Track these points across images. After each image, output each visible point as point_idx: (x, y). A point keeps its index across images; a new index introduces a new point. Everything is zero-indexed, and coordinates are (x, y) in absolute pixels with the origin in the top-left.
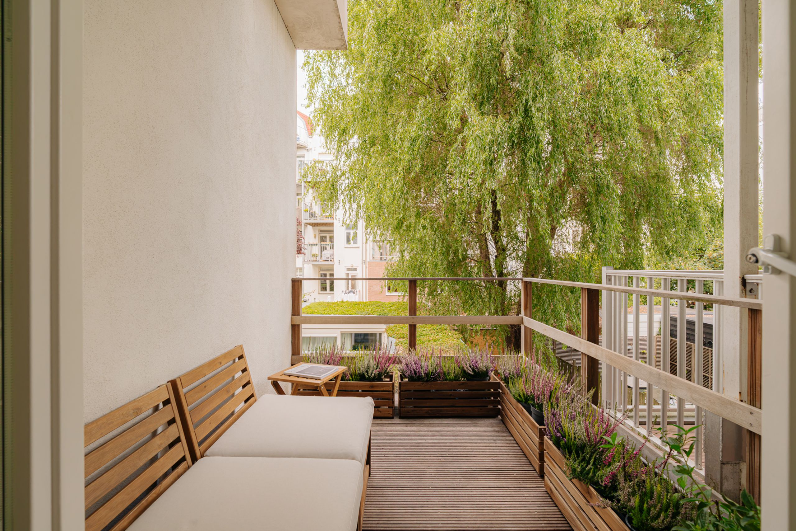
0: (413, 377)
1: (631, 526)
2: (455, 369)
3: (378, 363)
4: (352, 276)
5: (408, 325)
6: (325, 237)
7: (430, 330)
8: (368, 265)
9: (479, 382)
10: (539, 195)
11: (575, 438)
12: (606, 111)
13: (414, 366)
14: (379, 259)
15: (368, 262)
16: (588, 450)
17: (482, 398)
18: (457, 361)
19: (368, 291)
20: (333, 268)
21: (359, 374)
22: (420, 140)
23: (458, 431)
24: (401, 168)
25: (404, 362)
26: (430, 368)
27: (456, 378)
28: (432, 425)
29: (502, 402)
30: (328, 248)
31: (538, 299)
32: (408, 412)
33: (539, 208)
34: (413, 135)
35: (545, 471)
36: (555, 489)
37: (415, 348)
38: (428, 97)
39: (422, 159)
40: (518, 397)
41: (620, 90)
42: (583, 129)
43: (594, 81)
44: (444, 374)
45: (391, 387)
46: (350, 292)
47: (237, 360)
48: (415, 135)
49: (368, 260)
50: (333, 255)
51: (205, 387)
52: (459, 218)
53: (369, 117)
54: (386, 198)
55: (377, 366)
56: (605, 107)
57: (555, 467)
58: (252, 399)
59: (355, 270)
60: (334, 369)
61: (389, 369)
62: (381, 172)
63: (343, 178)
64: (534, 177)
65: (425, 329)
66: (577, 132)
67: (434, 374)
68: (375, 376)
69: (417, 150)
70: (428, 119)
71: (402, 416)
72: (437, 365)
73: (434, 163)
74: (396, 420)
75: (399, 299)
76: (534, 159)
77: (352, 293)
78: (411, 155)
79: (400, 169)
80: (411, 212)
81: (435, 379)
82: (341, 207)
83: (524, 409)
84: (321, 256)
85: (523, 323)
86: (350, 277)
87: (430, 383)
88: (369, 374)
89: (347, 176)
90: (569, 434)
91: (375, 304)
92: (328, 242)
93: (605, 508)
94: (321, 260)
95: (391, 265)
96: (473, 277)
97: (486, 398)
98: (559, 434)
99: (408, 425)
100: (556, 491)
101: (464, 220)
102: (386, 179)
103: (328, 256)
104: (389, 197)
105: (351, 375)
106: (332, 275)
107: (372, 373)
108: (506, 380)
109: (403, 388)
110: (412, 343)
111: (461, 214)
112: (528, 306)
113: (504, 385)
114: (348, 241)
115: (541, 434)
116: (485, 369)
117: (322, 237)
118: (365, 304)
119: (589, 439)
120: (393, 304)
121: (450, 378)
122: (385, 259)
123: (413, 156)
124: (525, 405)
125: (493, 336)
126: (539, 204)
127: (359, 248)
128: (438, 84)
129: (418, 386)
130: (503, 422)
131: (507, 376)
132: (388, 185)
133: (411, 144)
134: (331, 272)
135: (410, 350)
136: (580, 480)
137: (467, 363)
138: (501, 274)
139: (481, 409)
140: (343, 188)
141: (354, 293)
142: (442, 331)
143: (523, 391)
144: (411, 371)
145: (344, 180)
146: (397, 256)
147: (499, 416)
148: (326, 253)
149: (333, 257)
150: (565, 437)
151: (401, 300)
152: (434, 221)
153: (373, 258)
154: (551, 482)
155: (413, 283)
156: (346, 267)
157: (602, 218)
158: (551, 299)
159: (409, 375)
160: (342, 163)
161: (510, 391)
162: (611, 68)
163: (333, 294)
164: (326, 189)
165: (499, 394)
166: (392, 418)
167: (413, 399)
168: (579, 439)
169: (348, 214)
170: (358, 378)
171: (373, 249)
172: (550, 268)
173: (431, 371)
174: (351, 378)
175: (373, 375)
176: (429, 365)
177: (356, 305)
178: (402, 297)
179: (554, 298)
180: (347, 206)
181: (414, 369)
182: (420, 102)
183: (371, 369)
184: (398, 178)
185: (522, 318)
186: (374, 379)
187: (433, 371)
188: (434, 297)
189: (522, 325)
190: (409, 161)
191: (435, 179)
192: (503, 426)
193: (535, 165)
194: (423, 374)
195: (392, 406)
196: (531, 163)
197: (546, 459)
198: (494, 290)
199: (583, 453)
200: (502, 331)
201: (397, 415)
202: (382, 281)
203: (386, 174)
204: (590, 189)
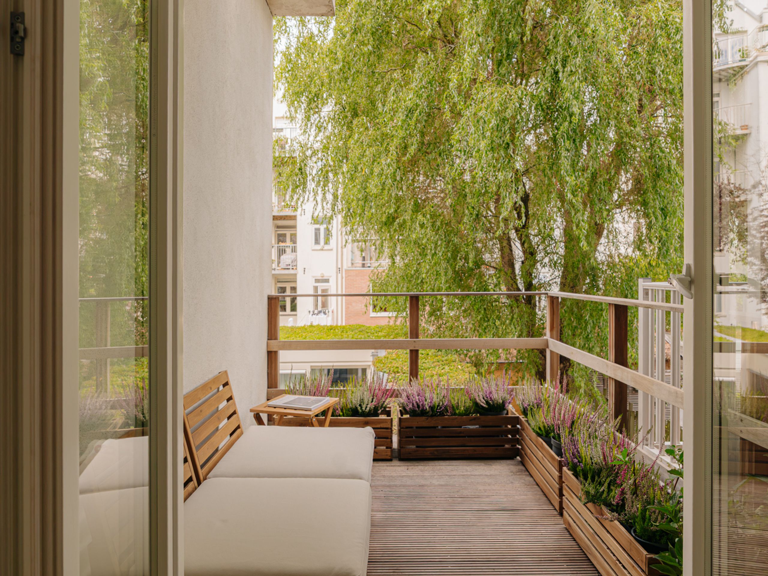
0: (416, 411)
1: (636, 535)
2: (465, 403)
3: (373, 396)
4: (323, 291)
5: (408, 351)
6: (284, 235)
7: (434, 362)
8: (346, 274)
9: (494, 417)
10: (574, 183)
11: (592, 463)
12: (663, 72)
13: (417, 398)
14: (361, 265)
15: (346, 270)
16: (604, 474)
17: (498, 436)
18: (467, 392)
19: (346, 311)
20: (296, 279)
21: (351, 408)
22: (418, 111)
23: (469, 473)
24: (394, 148)
25: (404, 395)
26: (436, 401)
27: (467, 412)
28: (438, 467)
29: (522, 439)
30: (288, 250)
31: (579, 319)
32: (410, 453)
33: (574, 201)
34: (409, 104)
35: (564, 506)
36: (573, 522)
37: (417, 378)
38: (429, 53)
39: (423, 134)
40: (538, 430)
41: (679, 45)
42: (635, 95)
43: (648, 30)
44: (453, 407)
45: (389, 423)
46: (320, 312)
47: (221, 388)
48: (412, 104)
49: (345, 267)
50: (295, 260)
51: (201, 411)
52: (471, 214)
53: (350, 79)
54: (373, 188)
55: (373, 399)
56: (661, 67)
57: (572, 497)
58: (238, 431)
59: (327, 281)
60: (325, 401)
61: (385, 404)
62: (367, 153)
63: (314, 159)
64: (568, 160)
65: (426, 361)
66: (626, 98)
67: (441, 408)
68: (370, 410)
69: (414, 124)
70: (430, 83)
71: (402, 457)
72: (444, 397)
73: (438, 141)
74: (396, 463)
75: (389, 322)
76: (567, 137)
77: (322, 314)
78: (406, 130)
79: (392, 148)
80: (407, 206)
81: (442, 414)
82: (311, 199)
83: (544, 443)
84: (279, 263)
85: (548, 347)
86: (320, 293)
87: (435, 418)
88: (364, 409)
89: (320, 156)
90: (585, 459)
91: (357, 329)
92: (288, 243)
93: (612, 521)
94: (279, 268)
95: (378, 275)
96: (489, 291)
97: (502, 436)
98: (576, 460)
99: (410, 468)
100: (574, 524)
101: (477, 215)
102: (374, 161)
103: (289, 262)
104: (376, 186)
105: (342, 410)
106: (294, 289)
107: (366, 407)
108: (525, 413)
109: (404, 424)
110: (414, 372)
111: (473, 208)
112: (555, 326)
113: (523, 420)
114: (317, 241)
115: (560, 466)
116: (501, 401)
117: (279, 235)
118: (343, 329)
119: (606, 463)
120: (381, 328)
121: (459, 412)
122: (369, 265)
123: (408, 132)
124: (546, 439)
125: (519, 370)
126: (574, 195)
127: (332, 250)
128: (443, 31)
129: (422, 421)
130: (522, 463)
131: (526, 407)
132: (376, 171)
133: (407, 116)
134: (293, 285)
135: (411, 380)
136: (594, 503)
137: (480, 394)
138: (529, 286)
139: (497, 449)
140: (314, 172)
141: (325, 313)
142: (449, 363)
143: (543, 423)
144: (413, 404)
145: (316, 163)
146: (386, 262)
147: (518, 458)
148: (286, 258)
149: (295, 264)
150: (582, 463)
151: (392, 323)
152: (436, 216)
153: (352, 264)
154: (570, 516)
155: (414, 299)
156: (314, 277)
157: (662, 209)
158: (596, 320)
159: (410, 409)
160: (311, 138)
161: (529, 424)
162: (669, 15)
163: (296, 315)
164: (291, 175)
165: (517, 431)
166: (390, 460)
167: (416, 437)
168: (596, 463)
169: (319, 207)
170: (350, 413)
171: (352, 252)
172: (594, 278)
173: (437, 404)
174: (341, 414)
175: (368, 409)
176: (435, 396)
177: (331, 329)
178: (393, 319)
179: (599, 319)
180: (319, 198)
181: (416, 402)
182: (419, 61)
183: (366, 402)
184: (389, 160)
185: (547, 340)
186: (369, 414)
187: (439, 404)
188: (438, 318)
189: (547, 349)
190: (404, 138)
191: (439, 160)
192: (522, 468)
193: (570, 143)
194: (428, 408)
195: (390, 447)
196: (564, 142)
197: (565, 492)
198: (517, 309)
199: (599, 477)
200: (530, 364)
201: (396, 457)
202: (367, 297)
203: (374, 155)
204: (646, 172)
